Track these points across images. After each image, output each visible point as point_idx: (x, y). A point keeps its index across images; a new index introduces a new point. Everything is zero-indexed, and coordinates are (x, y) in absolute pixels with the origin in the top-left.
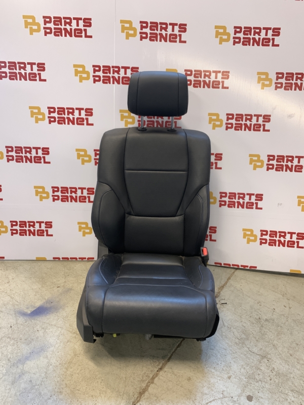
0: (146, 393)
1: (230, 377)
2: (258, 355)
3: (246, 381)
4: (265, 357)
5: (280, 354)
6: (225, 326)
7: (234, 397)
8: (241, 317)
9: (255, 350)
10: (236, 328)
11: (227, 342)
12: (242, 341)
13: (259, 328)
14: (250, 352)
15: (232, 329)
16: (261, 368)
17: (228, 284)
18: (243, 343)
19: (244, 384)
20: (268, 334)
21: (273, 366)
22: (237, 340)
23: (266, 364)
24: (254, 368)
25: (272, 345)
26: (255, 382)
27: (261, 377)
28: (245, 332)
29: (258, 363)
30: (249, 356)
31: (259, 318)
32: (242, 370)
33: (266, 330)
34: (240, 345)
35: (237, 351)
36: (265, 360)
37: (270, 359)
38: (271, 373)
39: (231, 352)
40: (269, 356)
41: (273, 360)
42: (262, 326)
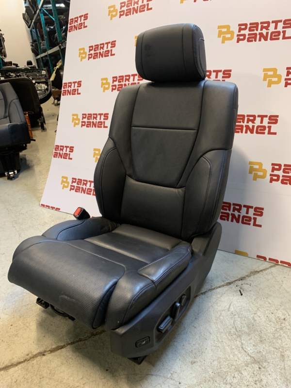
0: (97, 337)
1: (195, 362)
2: (250, 356)
3: (211, 376)
4: (259, 362)
5: (285, 369)
6: (229, 311)
7: (182, 384)
8: (258, 309)
9: (250, 349)
10: (241, 318)
11: (219, 327)
12: (240, 334)
13: (274, 329)
14: (241, 349)
15: (236, 316)
16: (243, 372)
17: (267, 271)
18: (240, 336)
19: (206, 377)
20: (283, 340)
21: (262, 377)
22: (233, 330)
23: (254, 371)
24: (233, 367)
25: (279, 354)
26: (222, 383)
27: (235, 381)
28: (251, 325)
29: (243, 364)
30: (236, 353)
31: (284, 319)
32: (216, 363)
33: (284, 335)
34: (235, 336)
35: (224, 340)
36: (256, 366)
37: (264, 368)
38: (253, 383)
39: (215, 339)
40: (265, 364)
41: (267, 371)
42: (281, 329)
